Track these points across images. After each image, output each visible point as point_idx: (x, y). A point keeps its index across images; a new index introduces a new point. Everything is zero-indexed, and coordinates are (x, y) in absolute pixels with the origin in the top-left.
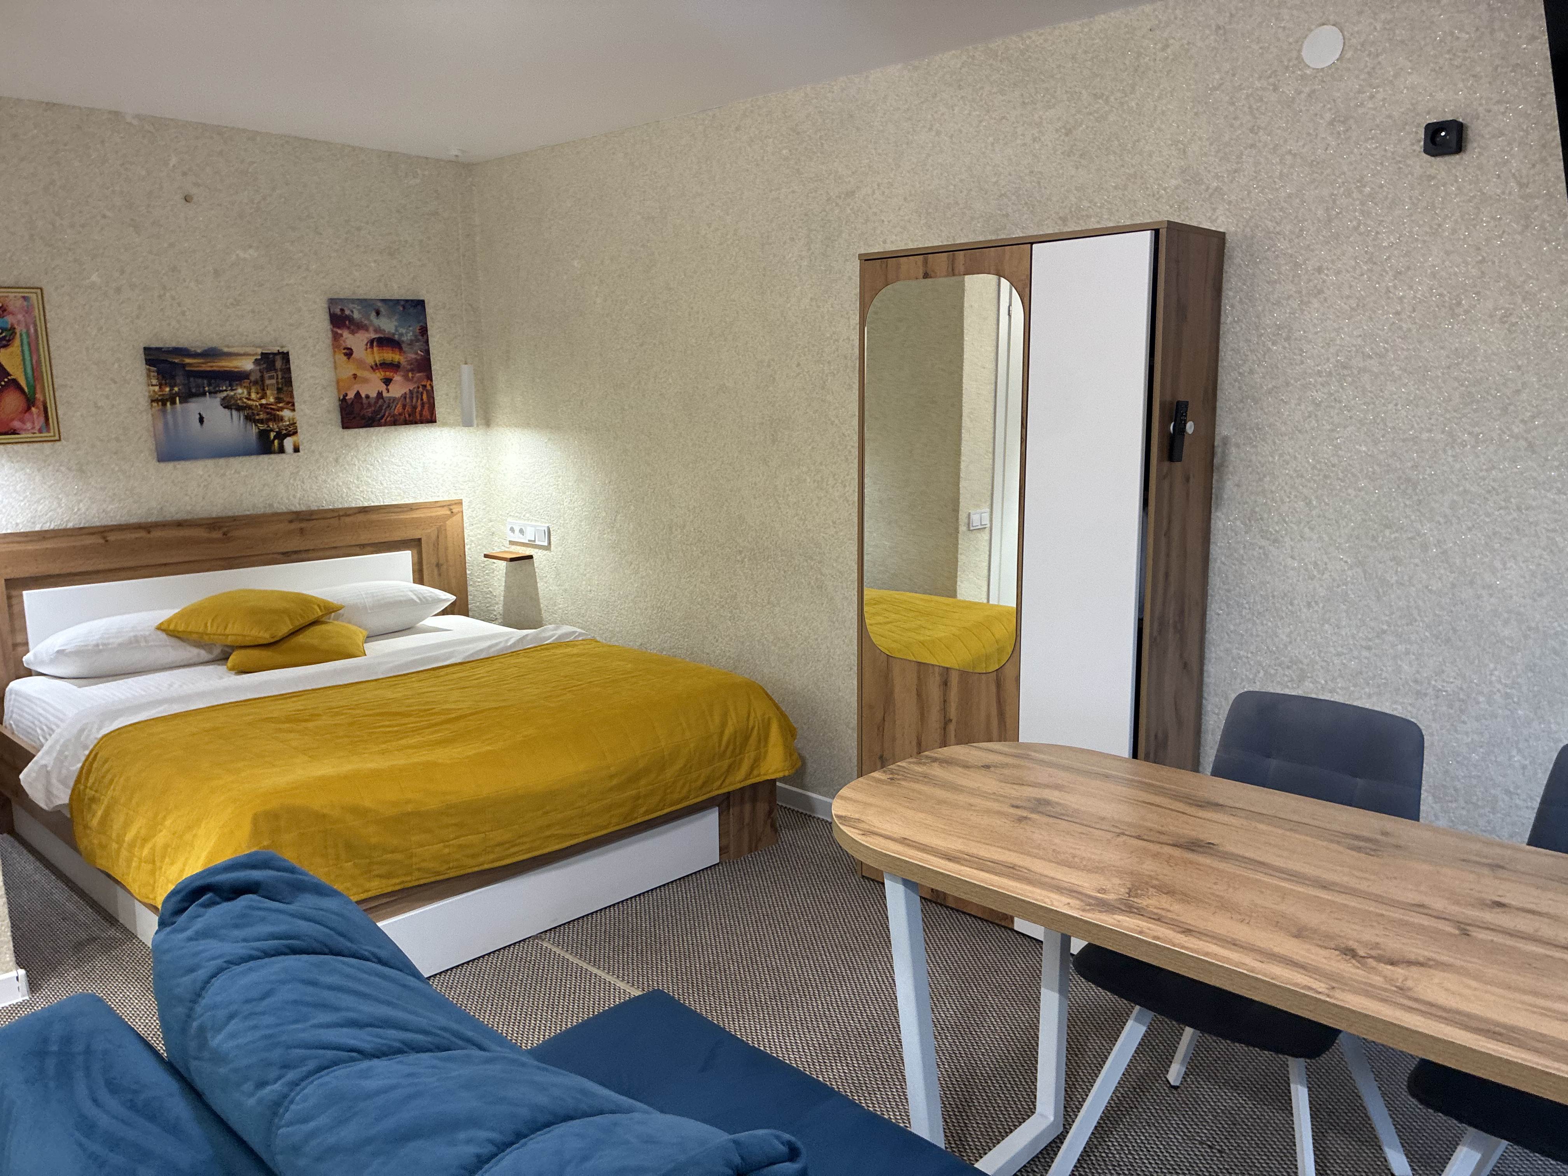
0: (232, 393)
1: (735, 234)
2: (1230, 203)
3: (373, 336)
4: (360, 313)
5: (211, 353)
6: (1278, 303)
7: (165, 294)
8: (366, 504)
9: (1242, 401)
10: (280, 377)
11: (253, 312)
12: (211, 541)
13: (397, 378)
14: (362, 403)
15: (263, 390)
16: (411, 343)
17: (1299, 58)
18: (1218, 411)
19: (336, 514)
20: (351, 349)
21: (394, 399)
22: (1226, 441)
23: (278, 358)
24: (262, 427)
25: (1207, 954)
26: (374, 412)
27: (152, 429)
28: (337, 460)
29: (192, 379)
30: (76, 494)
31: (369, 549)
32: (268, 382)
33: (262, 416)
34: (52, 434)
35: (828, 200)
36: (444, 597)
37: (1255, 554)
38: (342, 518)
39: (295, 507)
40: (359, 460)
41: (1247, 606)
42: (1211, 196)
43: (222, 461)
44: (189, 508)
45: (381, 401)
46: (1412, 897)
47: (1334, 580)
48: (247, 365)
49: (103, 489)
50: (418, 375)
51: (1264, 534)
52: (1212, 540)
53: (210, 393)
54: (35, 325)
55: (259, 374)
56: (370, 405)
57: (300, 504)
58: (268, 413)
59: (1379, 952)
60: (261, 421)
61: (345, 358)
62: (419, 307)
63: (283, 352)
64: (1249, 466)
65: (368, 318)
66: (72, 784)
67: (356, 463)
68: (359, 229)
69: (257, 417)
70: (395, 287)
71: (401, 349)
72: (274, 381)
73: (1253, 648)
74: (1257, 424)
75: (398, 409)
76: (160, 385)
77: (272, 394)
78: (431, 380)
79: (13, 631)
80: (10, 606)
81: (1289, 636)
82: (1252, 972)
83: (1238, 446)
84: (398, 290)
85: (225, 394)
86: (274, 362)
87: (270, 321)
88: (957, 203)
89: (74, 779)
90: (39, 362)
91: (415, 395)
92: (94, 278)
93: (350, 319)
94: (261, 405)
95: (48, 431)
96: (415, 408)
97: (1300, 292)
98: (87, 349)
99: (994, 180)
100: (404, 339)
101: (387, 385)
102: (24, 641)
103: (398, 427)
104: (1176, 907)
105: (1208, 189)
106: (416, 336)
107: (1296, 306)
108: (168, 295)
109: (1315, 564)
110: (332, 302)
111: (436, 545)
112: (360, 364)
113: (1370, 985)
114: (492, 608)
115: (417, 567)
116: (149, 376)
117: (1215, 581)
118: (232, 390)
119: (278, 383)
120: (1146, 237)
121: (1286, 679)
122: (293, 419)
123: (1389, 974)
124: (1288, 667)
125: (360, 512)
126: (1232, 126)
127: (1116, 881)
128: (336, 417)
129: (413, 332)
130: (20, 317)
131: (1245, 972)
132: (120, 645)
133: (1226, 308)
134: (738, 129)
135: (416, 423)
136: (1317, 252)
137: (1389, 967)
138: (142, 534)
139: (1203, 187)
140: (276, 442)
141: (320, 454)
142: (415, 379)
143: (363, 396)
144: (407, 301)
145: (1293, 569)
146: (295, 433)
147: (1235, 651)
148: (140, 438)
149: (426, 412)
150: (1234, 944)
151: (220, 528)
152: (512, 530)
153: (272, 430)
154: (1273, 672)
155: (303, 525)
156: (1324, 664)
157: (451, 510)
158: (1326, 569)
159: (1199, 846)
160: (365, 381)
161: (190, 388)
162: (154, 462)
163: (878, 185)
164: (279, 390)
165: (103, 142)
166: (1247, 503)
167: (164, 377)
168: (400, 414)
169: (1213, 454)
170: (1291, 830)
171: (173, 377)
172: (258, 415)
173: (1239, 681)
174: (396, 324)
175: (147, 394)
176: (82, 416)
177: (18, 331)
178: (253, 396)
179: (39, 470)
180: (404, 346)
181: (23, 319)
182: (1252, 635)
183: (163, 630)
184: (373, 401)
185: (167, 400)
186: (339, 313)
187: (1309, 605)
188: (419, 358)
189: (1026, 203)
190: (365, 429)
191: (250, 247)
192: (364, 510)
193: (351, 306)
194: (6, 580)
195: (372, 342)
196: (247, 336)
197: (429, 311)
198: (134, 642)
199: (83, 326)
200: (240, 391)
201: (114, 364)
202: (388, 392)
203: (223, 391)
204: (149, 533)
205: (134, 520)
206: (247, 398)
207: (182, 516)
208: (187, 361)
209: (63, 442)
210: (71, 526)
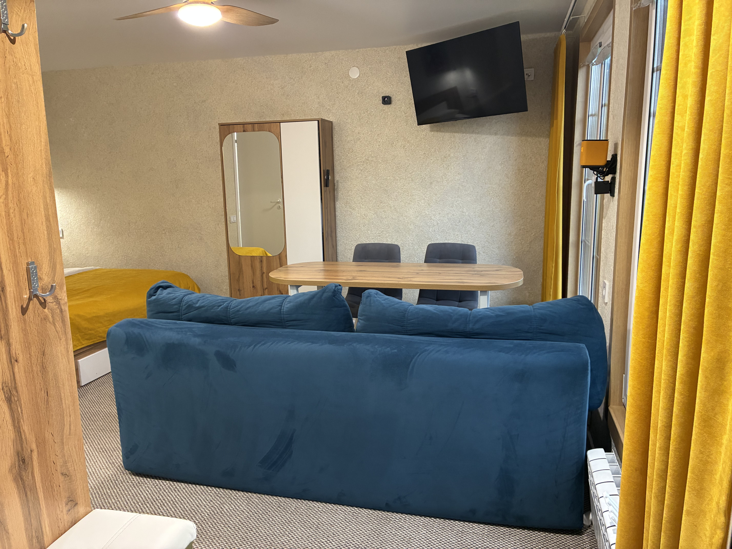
2: (333, 113)
6: (348, 142)
9: (341, 170)
17: (348, 75)
18: (335, 173)
22: (338, 181)
35: (195, 103)
37: (348, 213)
41: (347, 228)
42: (327, 110)
47: (370, 218)
51: (350, 207)
52: (336, 210)
64: (345, 188)
73: (350, 240)
74: (346, 176)
81: (359, 235)
83: (341, 183)
97: (354, 139)
99: (258, 101)
105: (326, 108)
107: (353, 143)
109: (365, 215)
117: (338, 222)
120: (315, 123)
126: (332, 91)
133: (335, 143)
136: (358, 128)
145: (359, 216)
147: (345, 242)
158: (367, 216)
166: (345, 199)
169: (334, 185)
182: (349, 237)
187: (364, 226)
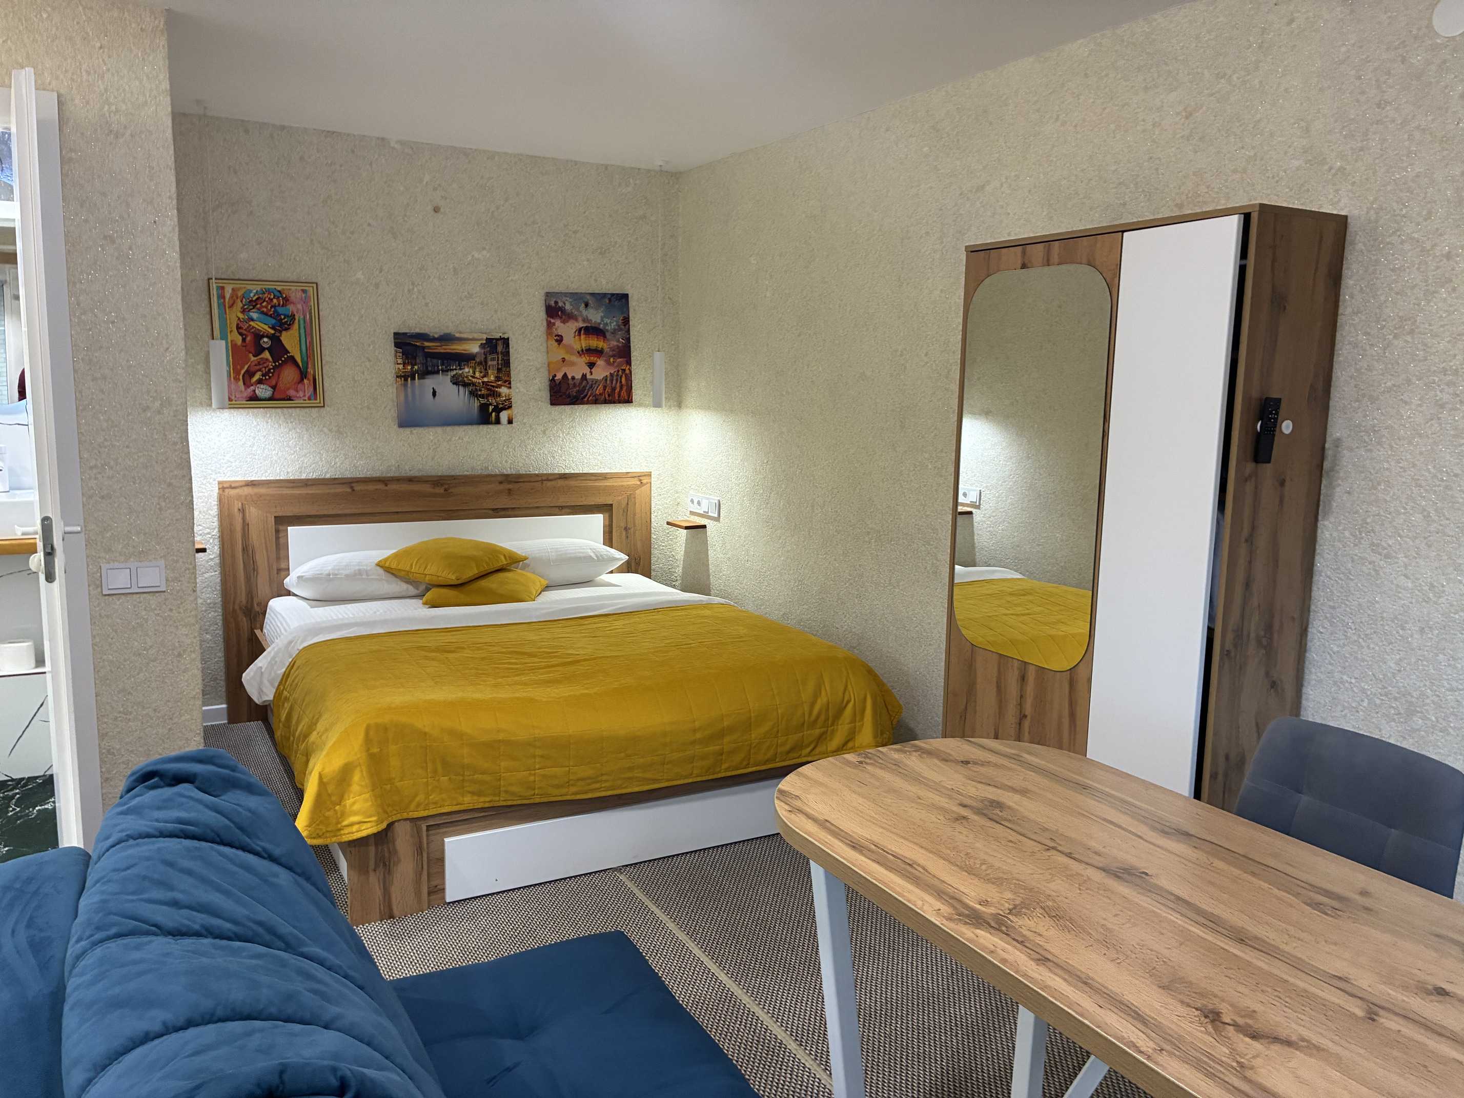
0: (460, 372)
1: (880, 230)
2: (1354, 183)
3: (581, 325)
4: (571, 305)
5: (447, 338)
6: (1401, 293)
7: (413, 289)
8: (567, 471)
9: (1357, 400)
10: (500, 359)
11: (482, 303)
12: (434, 495)
13: (600, 363)
14: (568, 384)
15: (486, 369)
16: (614, 332)
17: (1430, 27)
18: (1331, 411)
19: (540, 479)
20: (562, 336)
21: (597, 381)
22: (1338, 443)
23: (500, 342)
24: (483, 401)
25: (1045, 987)
26: (578, 392)
27: (395, 400)
28: (544, 432)
29: (429, 359)
30: (334, 451)
31: (567, 510)
32: (490, 363)
33: (484, 392)
34: (318, 401)
35: (961, 194)
36: (618, 557)
37: (1364, 569)
38: (545, 482)
39: (507, 471)
40: (563, 433)
41: (1353, 627)
42: (1334, 177)
43: (449, 429)
44: (421, 467)
45: (584, 383)
46: (1338, 967)
47: (1452, 605)
48: (474, 348)
49: (355, 447)
50: (619, 360)
51: (1375, 548)
52: (1318, 551)
53: (443, 371)
54: (310, 313)
55: (483, 356)
56: (575, 385)
57: (510, 468)
58: (488, 390)
59: (1250, 1022)
60: (483, 396)
61: (556, 344)
62: (624, 300)
63: (504, 338)
64: (1363, 472)
65: (578, 310)
66: (276, 685)
67: (561, 435)
68: (575, 232)
69: (479, 393)
70: (604, 282)
71: (605, 336)
72: (495, 363)
73: (1357, 673)
74: (1374, 426)
75: (599, 390)
76: (404, 364)
77: (493, 374)
78: (630, 365)
79: (278, 559)
80: (277, 538)
81: (1397, 664)
82: (1082, 1016)
83: (1351, 450)
84: (606, 285)
85: (455, 372)
86: (496, 346)
87: (496, 311)
88: (1077, 193)
89: (279, 680)
90: (312, 343)
91: (615, 378)
92: (359, 275)
93: (562, 310)
94: (483, 382)
95: (316, 399)
96: (614, 389)
97: (1426, 281)
98: (350, 334)
99: (1113, 168)
100: (608, 328)
101: (591, 369)
102: (287, 567)
103: (599, 406)
104: (1052, 933)
105: (1331, 169)
106: (619, 326)
107: (1421, 296)
108: (415, 290)
109: (1432, 587)
110: (548, 295)
111: (626, 510)
112: (569, 349)
113: (1210, 1056)
114: (673, 570)
115: (607, 529)
116: (396, 356)
117: (1319, 594)
118: (460, 369)
119: (498, 363)
120: (1233, 224)
121: (1393, 711)
122: (509, 395)
123: (1241, 1047)
124: (1396, 699)
125: (560, 478)
126: (1358, 101)
127: (1009, 895)
128: (546, 394)
129: (617, 322)
130: (299, 306)
131: (1073, 1013)
132: (347, 576)
133: (1345, 296)
134: (887, 130)
135: (614, 403)
136: (1446, 237)
137: (1247, 1039)
138: (381, 486)
139: (1326, 167)
140: (494, 414)
141: (530, 426)
142: (616, 364)
143: (570, 377)
144: (613, 295)
145: (1406, 589)
146: (510, 407)
147: (1337, 676)
148: (386, 407)
149: (624, 394)
150: (1085, 982)
151: (442, 485)
152: (692, 501)
153: (491, 404)
154: (1378, 702)
155: (511, 486)
156: (1436, 699)
157: (640, 480)
158: (1444, 591)
159: (1130, 874)
160: (573, 364)
161: (427, 367)
162: (396, 427)
163: (1006, 178)
164: (499, 370)
165: (371, 164)
166: (1357, 512)
167: (407, 358)
168: (601, 394)
169: (1322, 458)
170: (1253, 874)
171: (415, 358)
172: (480, 390)
173: (1340, 708)
174: (603, 314)
175: (394, 372)
176: (342, 387)
177: (297, 318)
178: (477, 374)
179: (307, 430)
180: (607, 334)
182: (1357, 659)
183: (381, 567)
184: (578, 382)
185: (408, 376)
186: (553, 305)
187: (1422, 631)
188: (621, 345)
189: (1143, 191)
190: (570, 407)
191: (484, 249)
192: (564, 477)
193: (564, 299)
194: (275, 517)
195: (580, 330)
196: (476, 323)
197: (632, 303)
198: (358, 575)
199: (348, 314)
200: (467, 370)
201: (370, 346)
202: (592, 374)
203: (453, 370)
204: (386, 485)
205: (377, 474)
206: (472, 376)
207: (414, 473)
208: (427, 344)
209: (327, 408)
210: (328, 476)
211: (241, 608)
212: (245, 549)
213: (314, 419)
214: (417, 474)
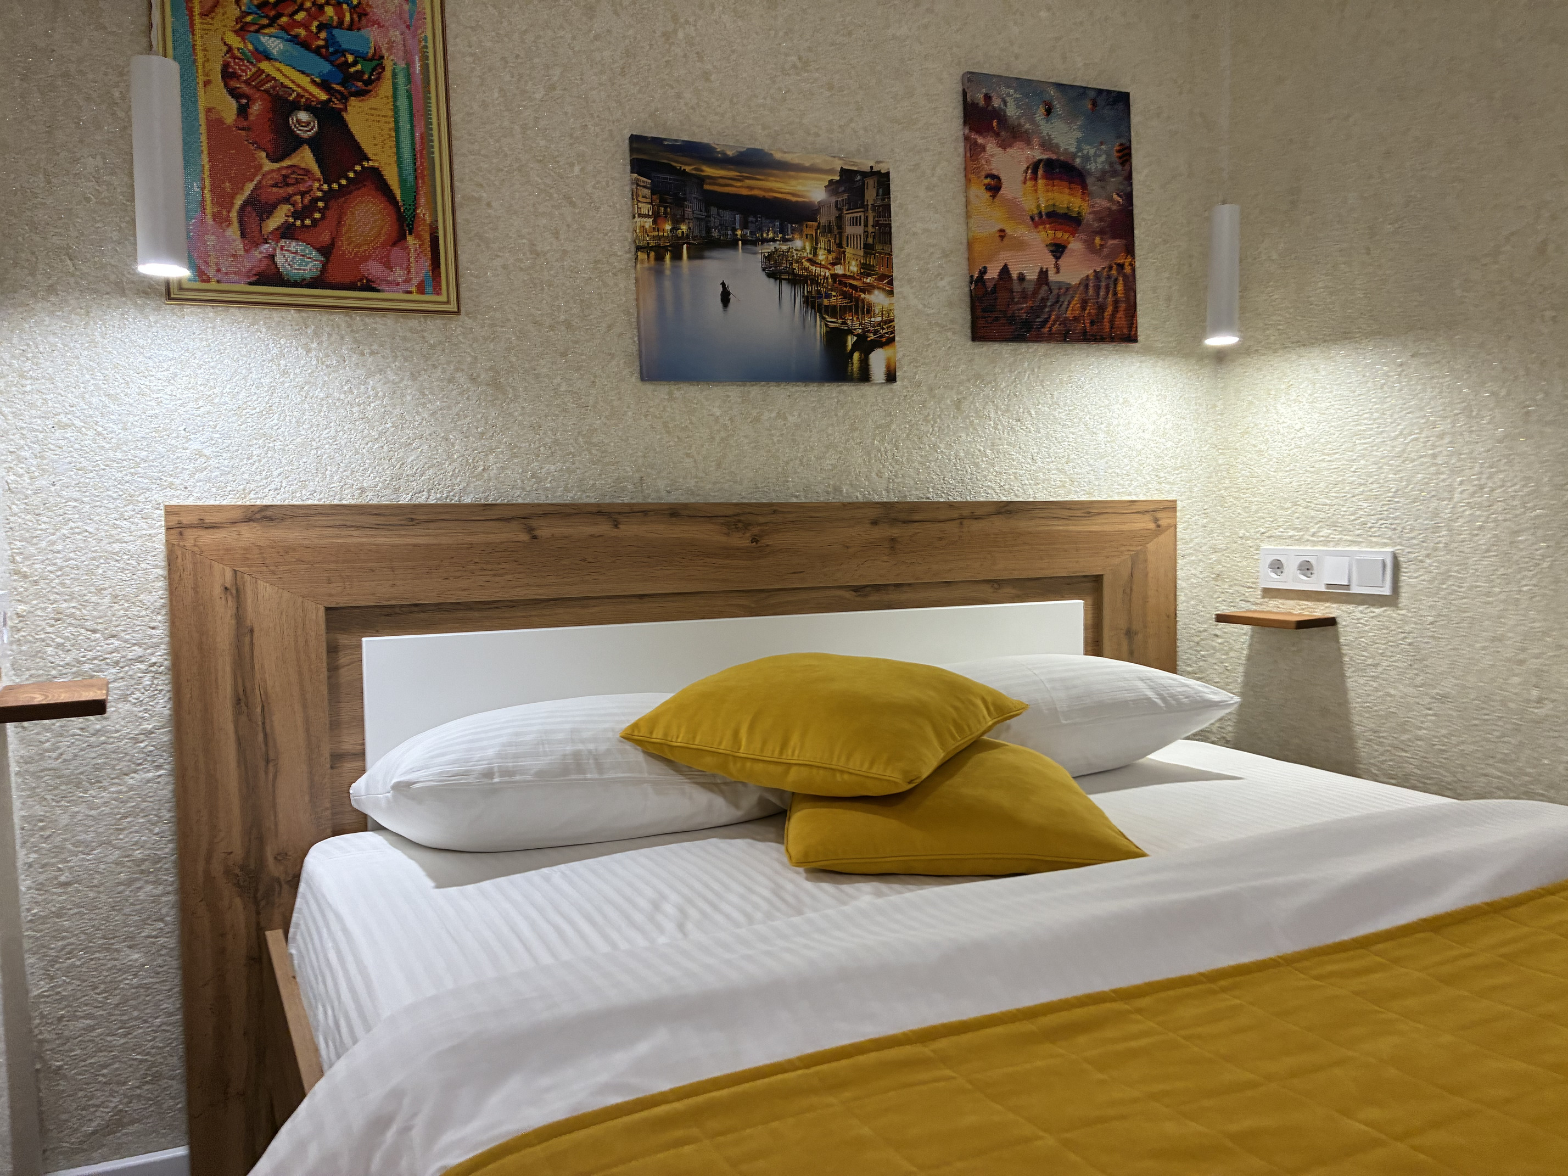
0: (785, 248)
3: (1038, 154)
4: (1018, 107)
7: (675, 31)
8: (1005, 499)
10: (871, 222)
11: (830, 87)
12: (731, 552)
13: (1075, 245)
14: (1011, 291)
15: (840, 245)
16: (1102, 178)
19: (955, 514)
20: (998, 179)
21: (1068, 288)
23: (871, 182)
24: (834, 322)
26: (1031, 310)
27: (633, 311)
28: (958, 405)
29: (714, 210)
30: (482, 435)
31: (1008, 590)
32: (849, 230)
33: (836, 300)
38: (966, 522)
39: (881, 496)
40: (997, 408)
43: (755, 391)
44: (692, 483)
45: (1043, 291)
48: (815, 191)
49: (535, 428)
50: (1111, 242)
53: (745, 242)
54: (424, 58)
55: (835, 213)
57: (888, 489)
58: (845, 295)
60: (832, 311)
61: (986, 195)
62: (1121, 106)
63: (879, 172)
65: (1031, 119)
67: (992, 415)
69: (826, 302)
70: (1080, 63)
71: (1084, 186)
75: (1072, 309)
76: (656, 217)
77: (855, 256)
78: (1133, 256)
79: (335, 725)
80: (333, 669)
84: (1085, 68)
85: (771, 247)
86: (861, 191)
87: (859, 109)
90: (427, 138)
91: (1103, 284)
93: (999, 115)
94: (834, 276)
95: (437, 291)
96: (1102, 309)
98: (524, 127)
100: (1092, 167)
101: (1057, 258)
102: (357, 749)
103: (1070, 347)
106: (1111, 164)
108: (681, 35)
110: (971, 79)
111: (1128, 590)
112: (1013, 210)
115: (1092, 633)
116: (634, 196)
118: (785, 240)
119: (866, 234)
122: (889, 311)
125: (999, 513)
128: (962, 315)
129: (1108, 155)
130: (395, 35)
132: (541, 774)
135: (1103, 339)
138: (603, 528)
141: (931, 389)
142: (1106, 251)
143: (1015, 276)
144: (1100, 91)
146: (891, 341)
148: (610, 327)
149: (1121, 319)
151: (747, 526)
152: (1278, 565)
153: (850, 332)
155: (896, 531)
157: (1155, 520)
160: (1020, 245)
161: (708, 230)
162: (635, 379)
164: (869, 249)
167: (662, 200)
168: (1076, 319)
171: (680, 202)
172: (828, 296)
174: (1080, 135)
175: (629, 236)
176: (504, 267)
177: (388, 64)
178: (822, 256)
179: (413, 377)
180: (1090, 181)
181: (399, 39)
183: (638, 743)
184: (1030, 288)
185: (665, 249)
186: (982, 103)
188: (1114, 208)
190: (1010, 347)
192: (1007, 509)
193: (1004, 90)
194: (328, 609)
195: (1035, 166)
196: (817, 133)
197: (1136, 116)
198: (573, 770)
199: (521, 76)
200: (799, 244)
201: (572, 165)
202: (1058, 272)
203: (768, 241)
204: (616, 526)
205: (591, 498)
206: (809, 260)
207: (677, 497)
208: (709, 171)
209: (462, 317)
210: (467, 500)
211: (227, 872)
212: (241, 701)
213: (432, 347)
214: (683, 500)
